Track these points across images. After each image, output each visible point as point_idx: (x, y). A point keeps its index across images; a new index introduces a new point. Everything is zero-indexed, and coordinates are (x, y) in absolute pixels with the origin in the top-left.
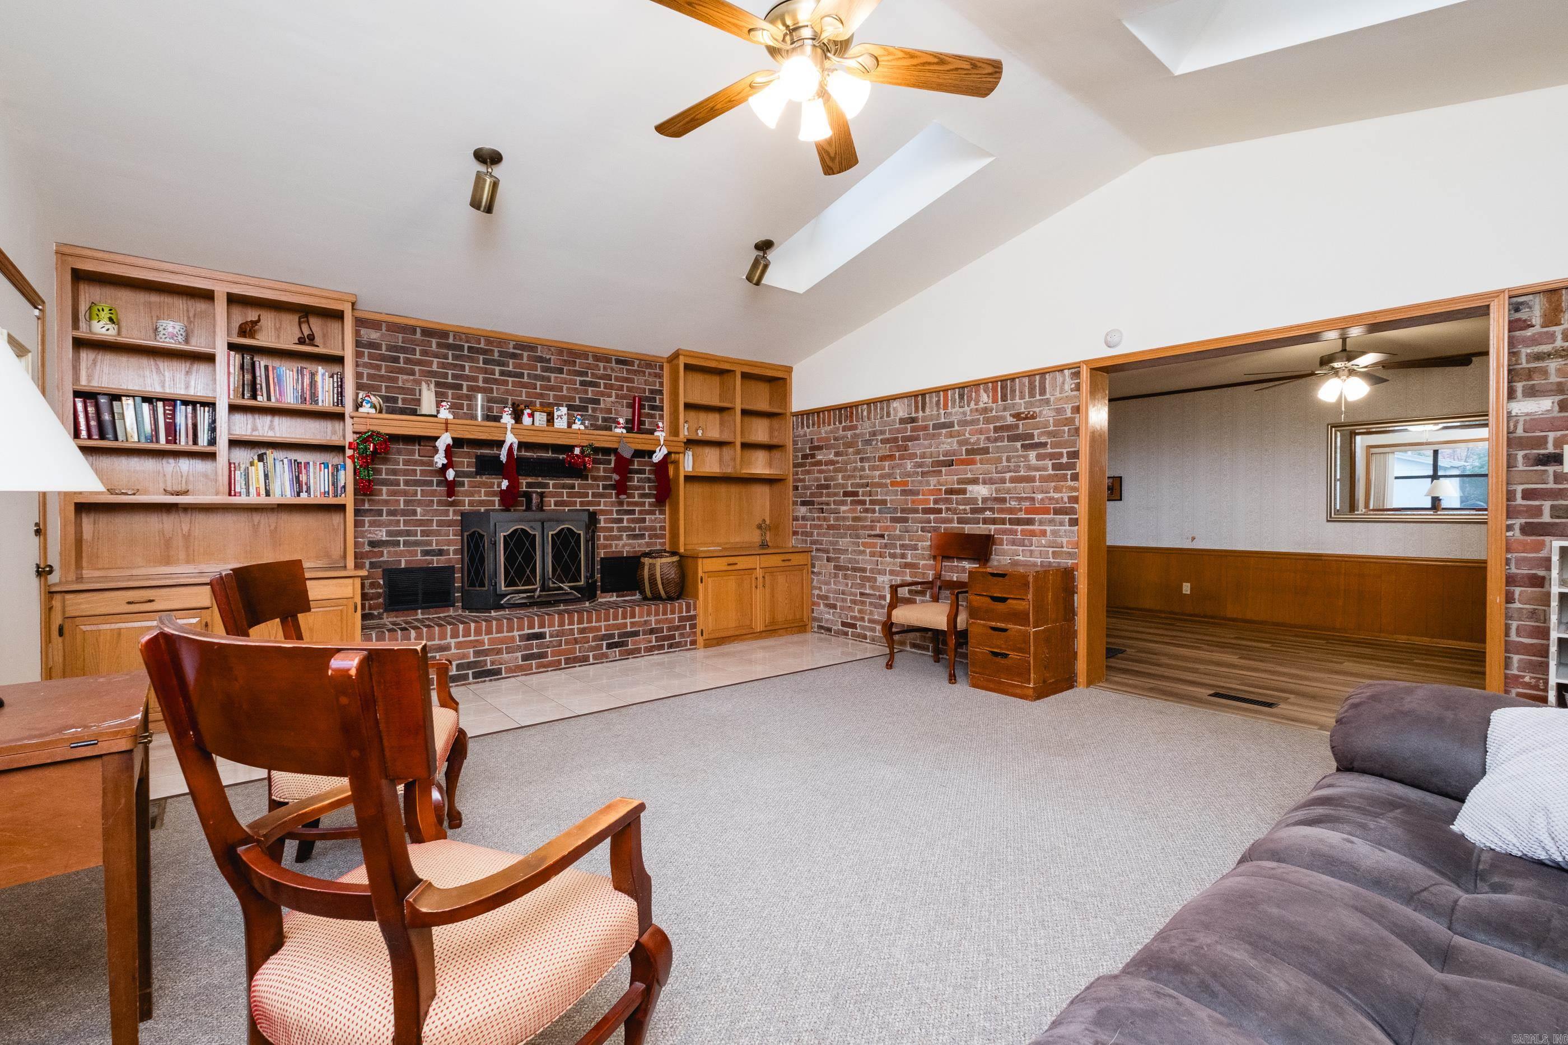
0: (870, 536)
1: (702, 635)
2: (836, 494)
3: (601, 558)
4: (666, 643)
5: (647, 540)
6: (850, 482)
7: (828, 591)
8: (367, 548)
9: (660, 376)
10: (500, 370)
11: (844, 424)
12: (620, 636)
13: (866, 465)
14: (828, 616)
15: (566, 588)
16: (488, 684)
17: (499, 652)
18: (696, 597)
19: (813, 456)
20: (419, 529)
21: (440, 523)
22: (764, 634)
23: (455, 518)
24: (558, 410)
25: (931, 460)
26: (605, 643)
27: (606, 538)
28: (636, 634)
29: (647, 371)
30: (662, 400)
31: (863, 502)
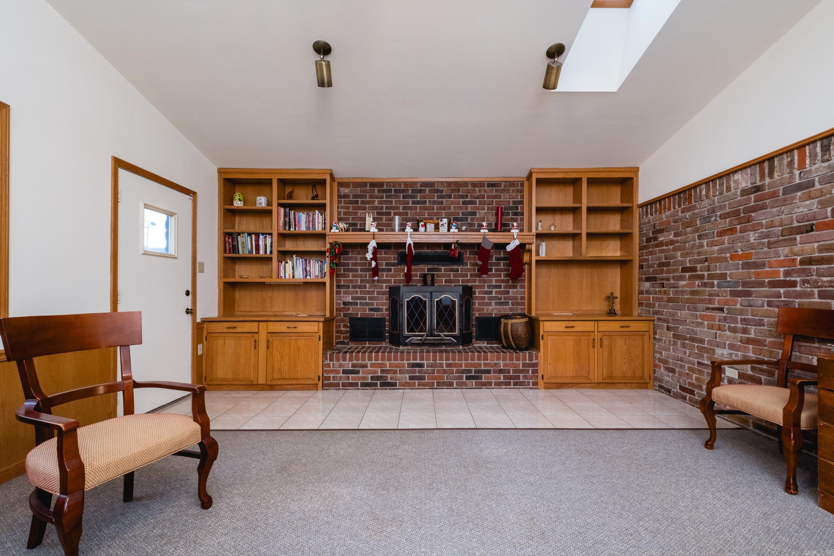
0: (708, 309)
1: (543, 379)
2: (674, 271)
3: (476, 317)
4: (512, 381)
5: (510, 306)
6: (688, 259)
7: (668, 356)
8: (342, 306)
9: (522, 191)
10: (412, 201)
11: (683, 207)
12: (476, 372)
13: (705, 242)
14: (668, 378)
15: (443, 336)
16: (388, 391)
17: (395, 372)
18: (538, 349)
19: (655, 239)
20: (367, 296)
21: (378, 293)
22: (602, 385)
23: (386, 290)
24: (441, 221)
25: (781, 228)
26: (464, 375)
27: (479, 304)
28: (488, 372)
29: (511, 189)
30: (522, 208)
31: (701, 277)
